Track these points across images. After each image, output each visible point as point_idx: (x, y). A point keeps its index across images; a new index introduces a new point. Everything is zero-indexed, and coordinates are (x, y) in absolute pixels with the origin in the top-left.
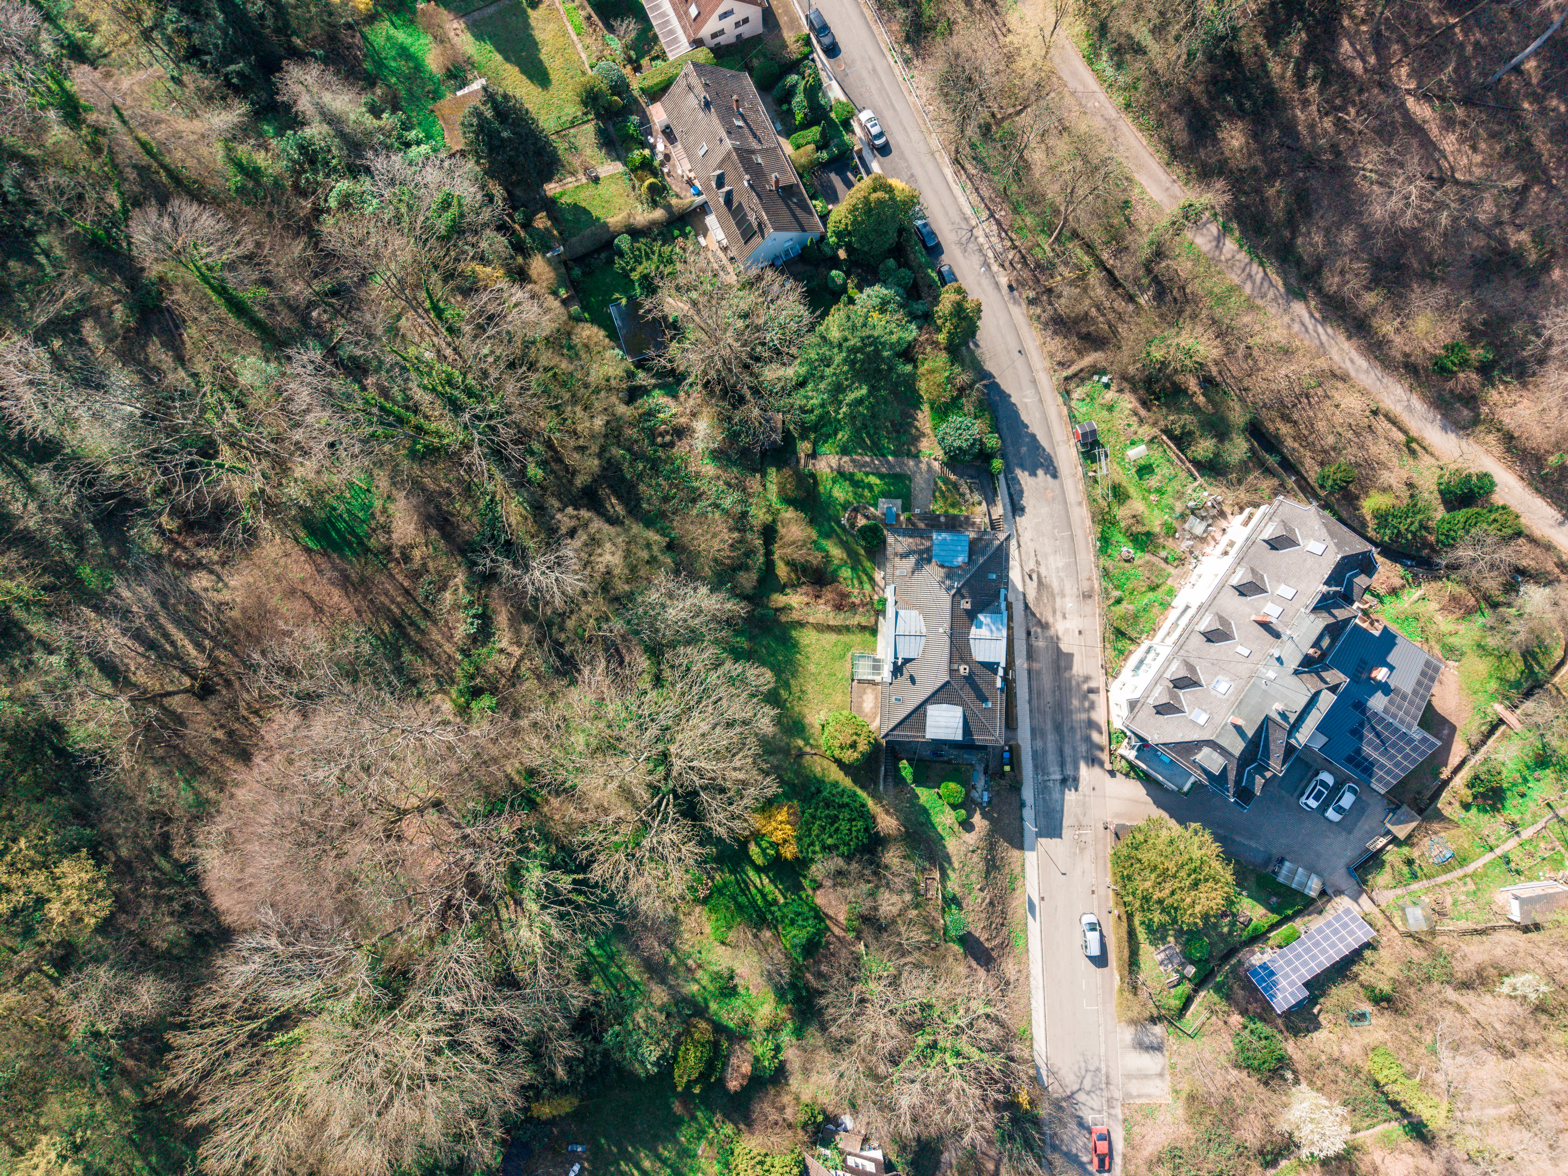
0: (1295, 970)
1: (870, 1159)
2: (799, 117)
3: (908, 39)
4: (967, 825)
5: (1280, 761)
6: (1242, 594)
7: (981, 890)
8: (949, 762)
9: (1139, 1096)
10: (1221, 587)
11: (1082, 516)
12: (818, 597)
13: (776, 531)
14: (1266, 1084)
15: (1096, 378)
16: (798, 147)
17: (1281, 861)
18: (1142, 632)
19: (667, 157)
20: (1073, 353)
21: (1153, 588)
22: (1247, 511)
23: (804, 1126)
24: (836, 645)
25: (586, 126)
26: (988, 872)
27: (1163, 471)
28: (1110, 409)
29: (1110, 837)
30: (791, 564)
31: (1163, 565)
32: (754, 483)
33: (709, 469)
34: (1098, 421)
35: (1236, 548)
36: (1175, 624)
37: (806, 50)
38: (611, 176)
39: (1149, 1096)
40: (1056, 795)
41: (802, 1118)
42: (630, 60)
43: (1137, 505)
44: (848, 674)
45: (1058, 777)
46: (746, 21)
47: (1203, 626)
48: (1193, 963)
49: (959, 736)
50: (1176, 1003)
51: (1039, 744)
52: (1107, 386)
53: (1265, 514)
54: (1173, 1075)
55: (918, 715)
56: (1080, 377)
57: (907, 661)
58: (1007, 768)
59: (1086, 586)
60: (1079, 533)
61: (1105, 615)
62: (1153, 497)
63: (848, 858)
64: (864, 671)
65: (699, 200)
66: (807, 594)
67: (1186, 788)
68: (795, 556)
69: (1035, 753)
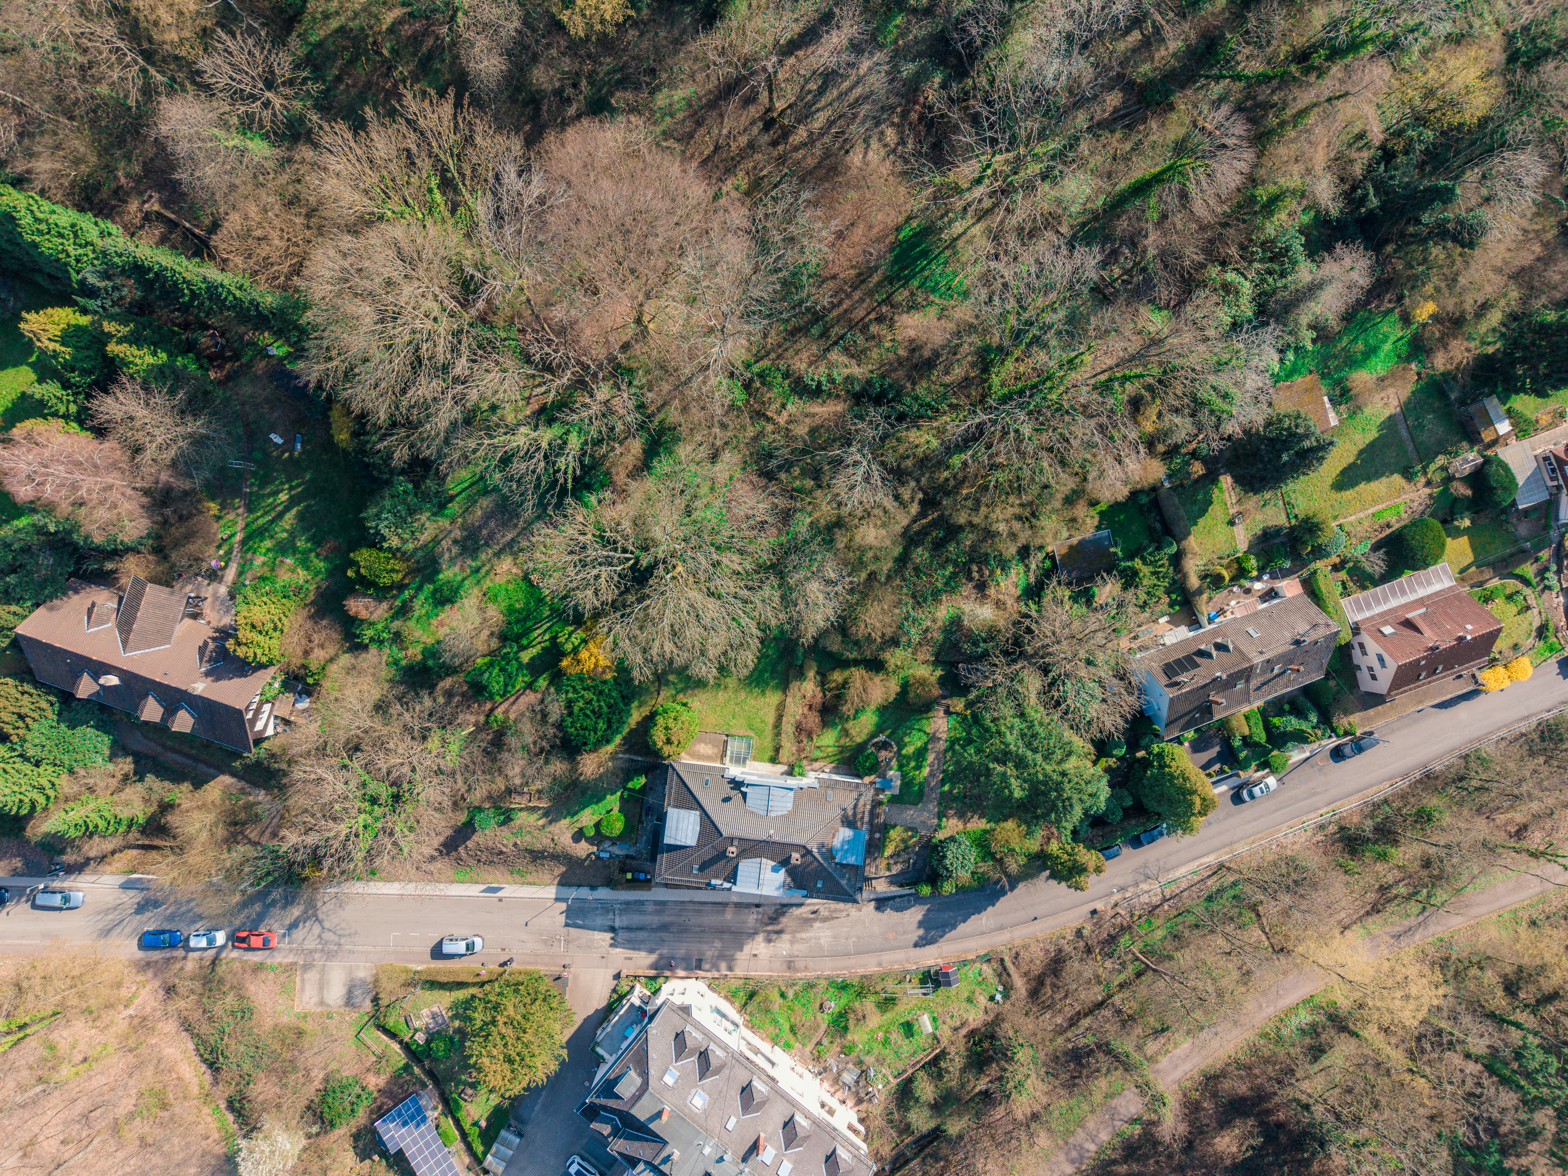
0: (415, 1142)
1: (266, 725)
2: (1276, 721)
3: (1342, 829)
4: (579, 836)
5: (622, 1150)
6: (786, 1124)
7: (515, 845)
8: (640, 822)
9: (303, 980)
10: (793, 1103)
11: (869, 966)
12: (810, 707)
13: (877, 672)
14: (309, 1108)
15: (1001, 988)
16: (1247, 718)
17: (520, 1135)
18: (751, 1014)
19: (1248, 591)
20: (1026, 968)
21: (793, 1030)
22: (861, 1128)
23: (304, 667)
24: (762, 722)
25: (1284, 516)
26: (531, 852)
27: (906, 1047)
28: (969, 1000)
29: (556, 970)
30: (845, 685)
31: (815, 1040)
32: (926, 654)
33: (943, 612)
34: (960, 988)
35: (828, 1117)
36: (757, 1051)
37: (1341, 733)
38: (1233, 538)
39: (303, 990)
40: (599, 921)
41: (314, 666)
42: (1344, 562)
43: (875, 1020)
44: (733, 732)
45: (617, 924)
46: (1374, 677)
47: (758, 1084)
48: (428, 1042)
49: (667, 840)
50: (390, 1023)
51: (650, 908)
52: (992, 998)
53: (858, 1149)
54: (321, 1015)
55: (691, 801)
56: (1003, 973)
57: (744, 795)
58: (629, 876)
59: (800, 964)
60: (852, 961)
61: (771, 982)
62: (881, 1034)
63: (560, 726)
64: (734, 746)
65: (1204, 620)
66: (814, 696)
67: (599, 1050)
68: (852, 690)
69: (642, 903)
